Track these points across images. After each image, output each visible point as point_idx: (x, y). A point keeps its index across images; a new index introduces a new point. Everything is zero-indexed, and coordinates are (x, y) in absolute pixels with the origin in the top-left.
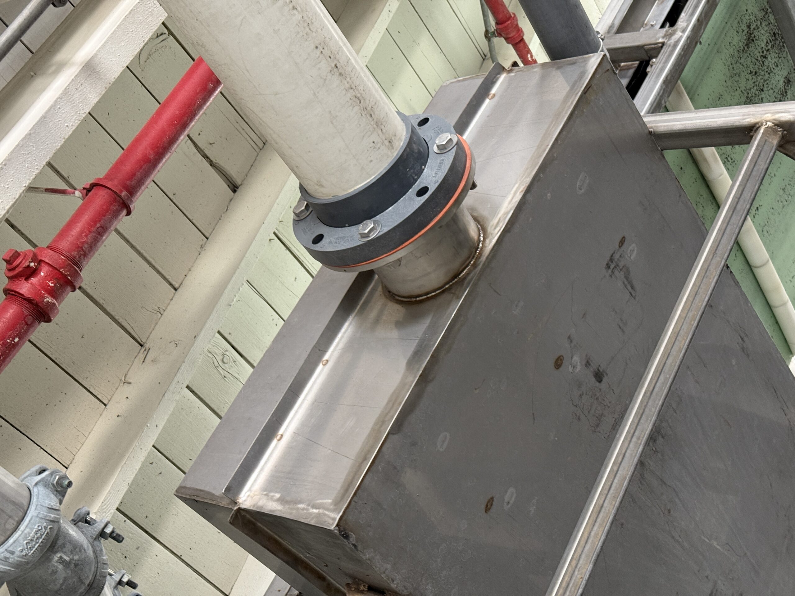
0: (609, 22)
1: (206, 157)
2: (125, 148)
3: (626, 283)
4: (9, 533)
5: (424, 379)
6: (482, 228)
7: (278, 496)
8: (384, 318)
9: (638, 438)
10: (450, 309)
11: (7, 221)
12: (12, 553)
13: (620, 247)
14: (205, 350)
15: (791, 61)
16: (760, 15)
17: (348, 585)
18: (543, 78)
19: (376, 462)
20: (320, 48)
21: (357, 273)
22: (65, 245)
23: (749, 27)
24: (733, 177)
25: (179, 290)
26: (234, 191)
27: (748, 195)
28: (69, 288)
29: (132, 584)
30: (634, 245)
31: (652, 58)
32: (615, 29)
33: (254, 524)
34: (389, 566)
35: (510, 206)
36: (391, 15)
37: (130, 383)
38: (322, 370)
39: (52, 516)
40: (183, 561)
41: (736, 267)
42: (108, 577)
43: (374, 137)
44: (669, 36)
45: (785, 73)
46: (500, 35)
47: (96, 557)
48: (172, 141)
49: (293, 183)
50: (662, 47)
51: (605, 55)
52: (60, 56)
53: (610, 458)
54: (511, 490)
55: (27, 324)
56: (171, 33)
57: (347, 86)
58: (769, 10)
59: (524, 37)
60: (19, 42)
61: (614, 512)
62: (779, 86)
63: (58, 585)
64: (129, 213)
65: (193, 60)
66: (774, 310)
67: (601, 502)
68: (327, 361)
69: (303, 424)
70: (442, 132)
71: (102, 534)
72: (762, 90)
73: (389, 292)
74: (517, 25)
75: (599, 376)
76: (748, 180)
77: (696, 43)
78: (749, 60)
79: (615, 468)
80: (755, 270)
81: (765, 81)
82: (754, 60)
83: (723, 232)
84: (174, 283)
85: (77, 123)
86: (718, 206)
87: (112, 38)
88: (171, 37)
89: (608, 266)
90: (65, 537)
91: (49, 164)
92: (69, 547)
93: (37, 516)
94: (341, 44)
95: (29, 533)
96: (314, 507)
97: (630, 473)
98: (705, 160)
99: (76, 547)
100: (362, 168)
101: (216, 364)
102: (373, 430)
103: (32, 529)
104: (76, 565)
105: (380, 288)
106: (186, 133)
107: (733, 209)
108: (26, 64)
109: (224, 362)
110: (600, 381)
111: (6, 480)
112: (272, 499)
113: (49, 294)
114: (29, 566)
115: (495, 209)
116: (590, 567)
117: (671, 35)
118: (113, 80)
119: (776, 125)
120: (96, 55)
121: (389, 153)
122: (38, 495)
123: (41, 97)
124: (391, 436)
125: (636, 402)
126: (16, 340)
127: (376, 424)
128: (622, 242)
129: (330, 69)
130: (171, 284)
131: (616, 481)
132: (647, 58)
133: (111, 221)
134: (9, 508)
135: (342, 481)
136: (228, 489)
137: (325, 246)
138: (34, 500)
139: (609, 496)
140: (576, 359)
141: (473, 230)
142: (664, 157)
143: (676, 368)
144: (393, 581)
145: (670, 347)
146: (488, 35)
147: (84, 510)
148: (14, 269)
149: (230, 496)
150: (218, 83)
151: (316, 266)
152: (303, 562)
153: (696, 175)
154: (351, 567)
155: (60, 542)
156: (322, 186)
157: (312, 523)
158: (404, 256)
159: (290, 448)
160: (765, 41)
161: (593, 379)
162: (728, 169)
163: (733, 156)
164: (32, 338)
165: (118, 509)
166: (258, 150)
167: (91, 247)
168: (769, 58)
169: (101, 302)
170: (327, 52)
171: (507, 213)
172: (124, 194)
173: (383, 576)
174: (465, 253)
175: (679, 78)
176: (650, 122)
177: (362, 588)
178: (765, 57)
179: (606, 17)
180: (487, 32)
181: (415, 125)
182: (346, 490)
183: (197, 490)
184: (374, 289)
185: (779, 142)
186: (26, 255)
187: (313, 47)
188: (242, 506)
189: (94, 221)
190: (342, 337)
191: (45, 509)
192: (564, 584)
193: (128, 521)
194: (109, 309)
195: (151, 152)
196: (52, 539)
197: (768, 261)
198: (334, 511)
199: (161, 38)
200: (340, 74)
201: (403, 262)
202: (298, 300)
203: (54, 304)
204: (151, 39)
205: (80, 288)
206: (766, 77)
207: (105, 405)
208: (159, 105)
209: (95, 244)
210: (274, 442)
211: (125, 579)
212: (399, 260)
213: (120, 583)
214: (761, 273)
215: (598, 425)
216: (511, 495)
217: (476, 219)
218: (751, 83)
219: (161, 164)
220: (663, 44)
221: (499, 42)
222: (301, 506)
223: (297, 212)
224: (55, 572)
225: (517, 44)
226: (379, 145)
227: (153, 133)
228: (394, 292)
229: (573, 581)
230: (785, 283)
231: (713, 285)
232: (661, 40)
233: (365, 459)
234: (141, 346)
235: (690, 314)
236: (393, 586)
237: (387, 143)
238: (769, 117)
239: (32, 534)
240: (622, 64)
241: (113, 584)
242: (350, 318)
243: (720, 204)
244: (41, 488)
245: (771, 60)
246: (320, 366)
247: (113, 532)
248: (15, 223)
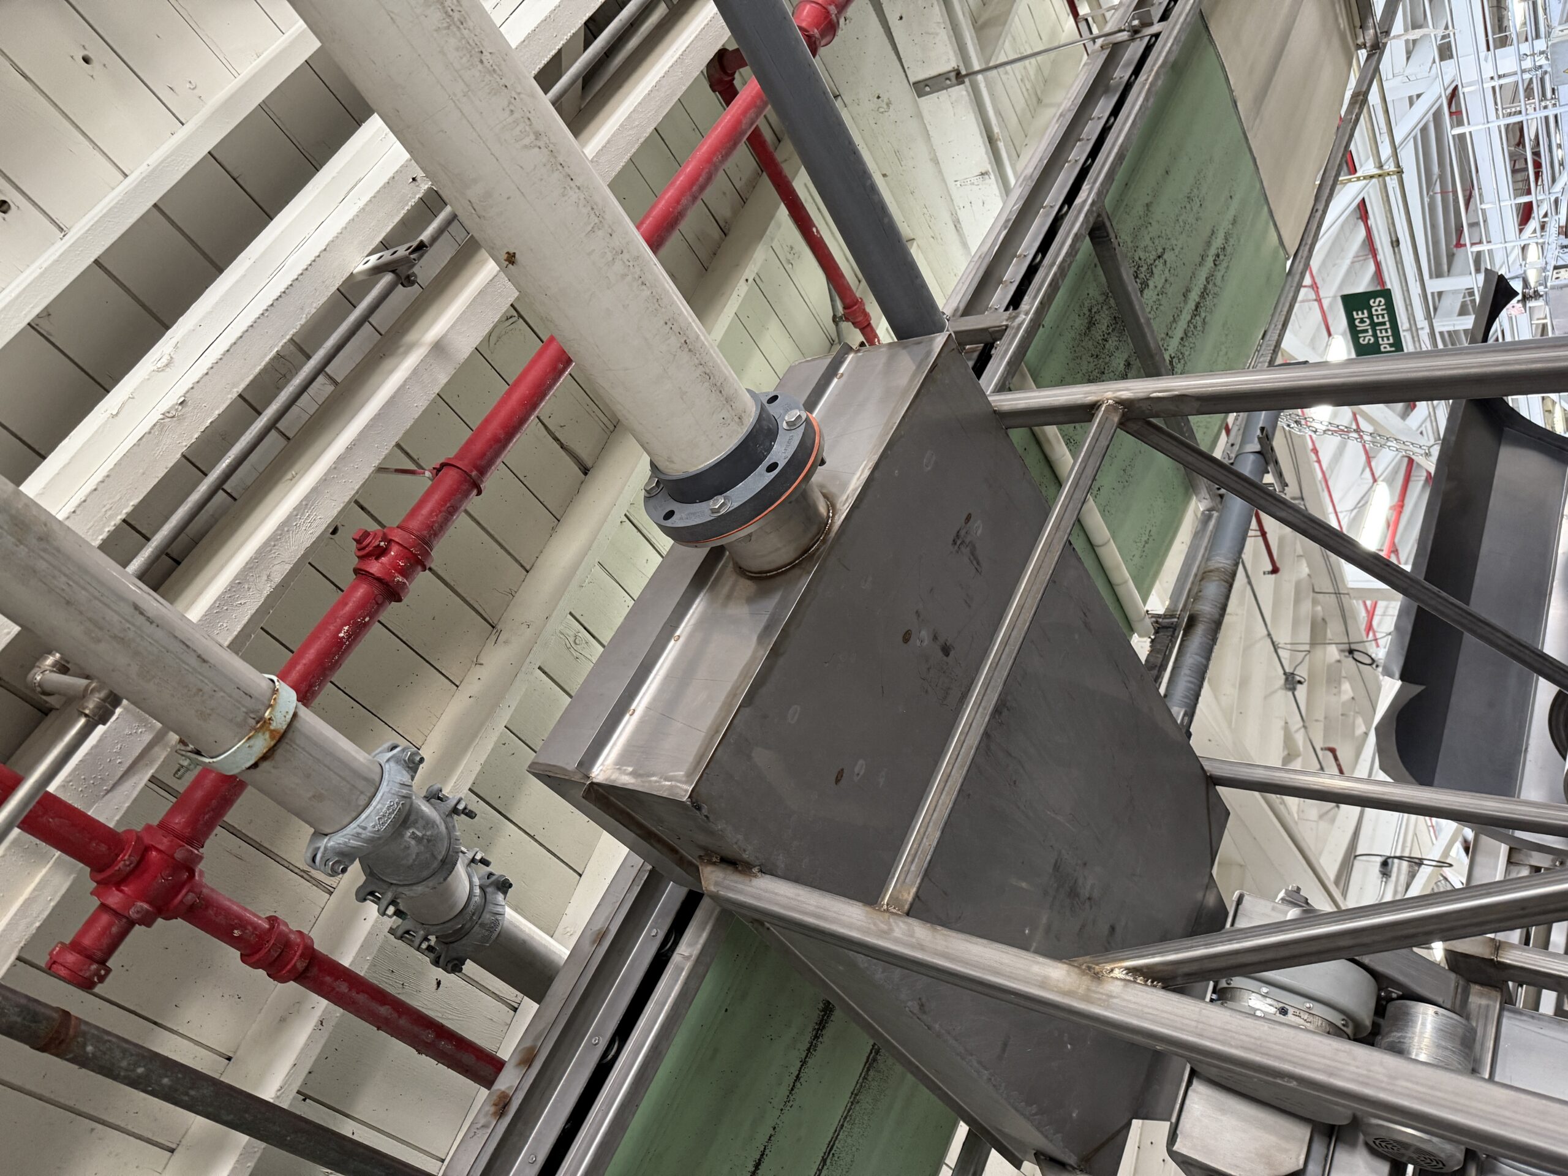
0: (955, 305)
1: (556, 439)
2: (474, 429)
3: (972, 558)
4: (361, 808)
5: (775, 653)
6: (832, 506)
7: (630, 769)
8: (735, 594)
9: (985, 709)
10: (799, 586)
11: (356, 502)
12: (365, 828)
13: (966, 523)
14: (557, 631)
15: (1131, 345)
16: (1101, 299)
17: (700, 857)
18: (891, 359)
19: (728, 734)
20: (670, 324)
21: (708, 549)
22: (415, 524)
23: (1090, 310)
24: (1075, 457)
25: (531, 572)
26: (586, 474)
27: (1090, 471)
28: (420, 568)
29: (485, 862)
30: (979, 522)
31: (997, 340)
32: (960, 312)
33: (607, 798)
34: (740, 837)
35: (859, 483)
36: (740, 299)
37: (481, 664)
38: (673, 646)
39: (404, 791)
40: (536, 841)
41: (1079, 544)
42: (461, 854)
43: (724, 414)
44: (1012, 318)
45: (1125, 356)
46: (847, 320)
47: (449, 833)
48: (522, 421)
49: (646, 460)
50: (1006, 330)
51: (950, 334)
52: (410, 337)
53: (957, 729)
54: (861, 762)
55: (377, 603)
56: (520, 316)
57: (697, 362)
58: (1110, 294)
59: (872, 322)
60: (367, 323)
61: (960, 781)
62: (1120, 369)
63: (411, 861)
64: (479, 493)
65: (542, 342)
66: (1116, 588)
67: (949, 771)
68: (679, 636)
69: (655, 699)
70: (791, 409)
71: (455, 811)
72: (1103, 373)
73: (740, 568)
74: (864, 309)
75: (946, 650)
76: (1090, 456)
77: (1039, 326)
78: (1090, 343)
79: (962, 738)
80: (1096, 548)
81: (1106, 363)
82: (1095, 343)
83: (1065, 507)
84: (525, 565)
85: (426, 403)
86: (1059, 483)
87: (461, 319)
88: (521, 320)
89: (954, 542)
90: (417, 812)
91: (398, 445)
92: (421, 823)
93: (389, 792)
94: (690, 320)
95: (381, 809)
96: (666, 779)
97: (976, 743)
98: (1048, 441)
99: (429, 823)
100: (712, 445)
101: (569, 645)
102: (724, 703)
103: (384, 805)
104: (429, 841)
105: (731, 565)
106: (536, 413)
107: (1076, 484)
108: (376, 345)
109: (576, 644)
110: (947, 655)
111: (357, 756)
112: (625, 773)
113: (399, 573)
114: (381, 842)
115: (844, 486)
116: (938, 834)
117: (1015, 317)
118: (463, 361)
119: (1116, 403)
120: (445, 335)
121: (739, 429)
122: (389, 772)
123: (390, 378)
124: (742, 709)
125: (982, 674)
126: (367, 619)
127: (727, 697)
128: (968, 518)
129: (679, 345)
130: (522, 566)
131: (963, 750)
132: (991, 341)
133: (461, 501)
134: (361, 784)
135: (694, 753)
136: (581, 764)
137: (676, 522)
138: (386, 776)
139: (956, 765)
140: (924, 633)
141: (822, 509)
142: (1008, 435)
143: (1021, 639)
144: (745, 851)
145: (1015, 619)
146: (835, 319)
147: (436, 787)
148: (364, 548)
149: (582, 770)
150: (569, 361)
151: (666, 543)
152: (656, 835)
153: (1040, 456)
154: (702, 839)
155: (412, 818)
156: (672, 462)
157: (665, 795)
158: (755, 531)
159: (642, 722)
160: (1106, 325)
161: (940, 654)
162: (1070, 450)
163: (1075, 437)
164: (381, 618)
165: (470, 790)
166: (609, 433)
167: (441, 527)
168: (1110, 342)
169: (452, 584)
170: (676, 328)
171: (856, 489)
172: (474, 473)
173: (735, 846)
174: (814, 529)
175: (1022, 360)
176: (994, 401)
177: (714, 859)
178: (1106, 341)
179: (950, 301)
180: (834, 317)
181: (765, 402)
182: (698, 763)
183: (549, 765)
184: (724, 567)
185: (1120, 419)
186: (376, 534)
187: (662, 322)
188: (595, 780)
189: (444, 500)
190: (694, 613)
191: (398, 785)
192: (913, 852)
193: (481, 802)
194: (459, 590)
195: (501, 432)
196: (403, 816)
197: (1109, 541)
198: (686, 783)
199: (511, 321)
200: (690, 350)
201: (753, 538)
202: (648, 580)
203: (404, 583)
204: (500, 321)
205: (430, 569)
206: (1107, 360)
207: (457, 686)
208: (508, 387)
209: (446, 524)
210: (627, 717)
211: (478, 857)
212: (750, 535)
213: (473, 860)
214: (1103, 552)
215: (945, 698)
216: (860, 767)
217: (825, 496)
218: (1092, 365)
219: (511, 445)
220: (1007, 326)
221: (846, 326)
222: (654, 779)
223: (648, 489)
224: (408, 848)
225: (864, 328)
226: (729, 421)
227: (503, 413)
228: (745, 567)
229: (921, 848)
230: (1125, 562)
231: (1056, 559)
232: (1004, 323)
233: (717, 732)
234: (493, 627)
235: (1035, 588)
236: (745, 856)
237: (736, 419)
238: (1109, 395)
239: (385, 809)
240: (968, 347)
241: (467, 862)
242: (702, 595)
243: (1061, 480)
244: (392, 764)
245: (1112, 343)
246: (672, 642)
247: (465, 808)
248: (365, 505)
